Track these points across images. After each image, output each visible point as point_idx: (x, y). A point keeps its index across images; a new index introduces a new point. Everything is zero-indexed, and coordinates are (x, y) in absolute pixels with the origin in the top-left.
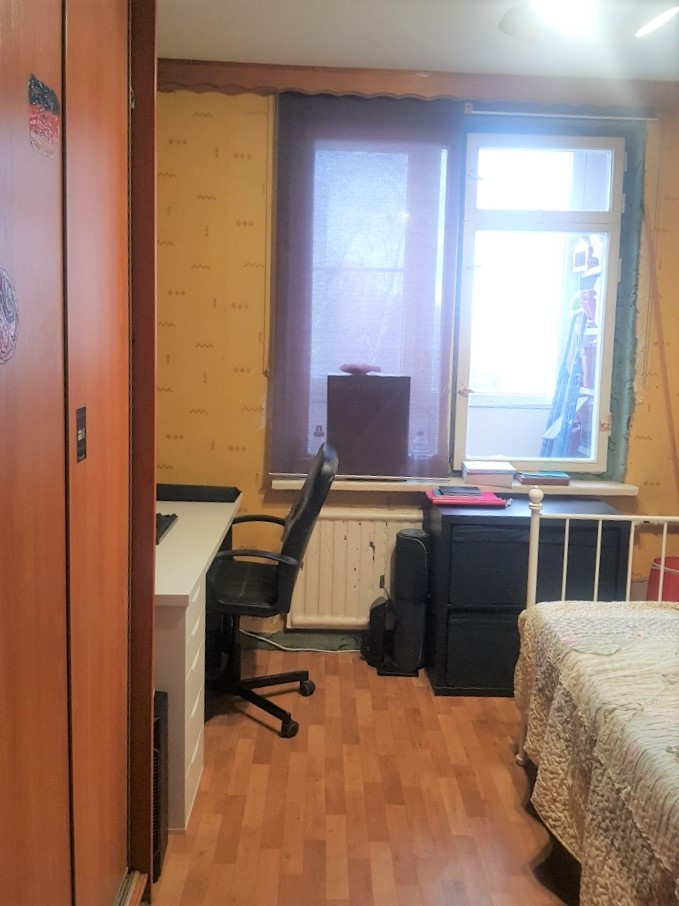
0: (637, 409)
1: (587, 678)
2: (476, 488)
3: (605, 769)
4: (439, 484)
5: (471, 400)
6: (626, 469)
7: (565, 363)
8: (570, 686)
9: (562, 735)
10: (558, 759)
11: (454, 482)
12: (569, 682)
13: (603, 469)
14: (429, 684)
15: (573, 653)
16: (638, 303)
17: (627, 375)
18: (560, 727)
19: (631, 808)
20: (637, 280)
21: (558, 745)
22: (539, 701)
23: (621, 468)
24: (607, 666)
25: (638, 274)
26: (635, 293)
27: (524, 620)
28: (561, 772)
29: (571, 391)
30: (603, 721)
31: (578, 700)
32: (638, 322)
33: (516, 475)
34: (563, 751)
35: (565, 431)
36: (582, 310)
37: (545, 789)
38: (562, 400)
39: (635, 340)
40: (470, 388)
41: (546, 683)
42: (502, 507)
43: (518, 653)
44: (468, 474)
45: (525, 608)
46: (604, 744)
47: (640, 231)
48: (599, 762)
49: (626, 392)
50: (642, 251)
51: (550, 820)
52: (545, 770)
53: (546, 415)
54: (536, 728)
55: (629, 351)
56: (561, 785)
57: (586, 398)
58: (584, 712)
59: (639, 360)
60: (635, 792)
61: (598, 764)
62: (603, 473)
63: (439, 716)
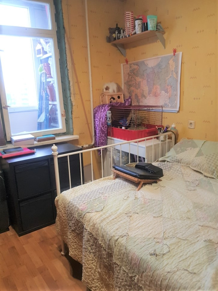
0: (74, 107)
1: (99, 225)
2: (20, 148)
3: (121, 267)
4: (2, 149)
5: (9, 110)
6: (73, 130)
7: (40, 93)
8: (91, 230)
9: (91, 251)
10: (91, 262)
11: (9, 146)
12: (90, 228)
13: (65, 131)
14: (15, 232)
15: (88, 214)
16: (68, 67)
17: (68, 95)
18: (90, 248)
19: (141, 285)
20: (66, 58)
21: (91, 256)
22: (73, 235)
23: (71, 130)
24: (104, 216)
25: (66, 55)
26: (66, 63)
27: (58, 201)
28: (94, 267)
29: (46, 103)
30: (114, 246)
31: (96, 235)
32: (69, 74)
33: (35, 139)
34: (93, 258)
35: (46, 118)
36: (44, 71)
37: (88, 276)
38: (42, 107)
39: (69, 81)
40: (8, 105)
41: (76, 228)
42: (33, 153)
43: (56, 214)
44: (15, 142)
45: (57, 196)
46: (118, 256)
47: (64, 38)
48: (117, 264)
49: (69, 101)
50: (66, 46)
51: (93, 288)
52: (87, 268)
53: (37, 113)
54: (74, 246)
55: (67, 86)
56: (95, 272)
57: (52, 105)
58: (102, 241)
59: (72, 89)
60: (141, 278)
61: (116, 265)
62: (65, 132)
63: (24, 246)
